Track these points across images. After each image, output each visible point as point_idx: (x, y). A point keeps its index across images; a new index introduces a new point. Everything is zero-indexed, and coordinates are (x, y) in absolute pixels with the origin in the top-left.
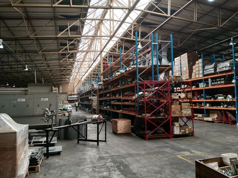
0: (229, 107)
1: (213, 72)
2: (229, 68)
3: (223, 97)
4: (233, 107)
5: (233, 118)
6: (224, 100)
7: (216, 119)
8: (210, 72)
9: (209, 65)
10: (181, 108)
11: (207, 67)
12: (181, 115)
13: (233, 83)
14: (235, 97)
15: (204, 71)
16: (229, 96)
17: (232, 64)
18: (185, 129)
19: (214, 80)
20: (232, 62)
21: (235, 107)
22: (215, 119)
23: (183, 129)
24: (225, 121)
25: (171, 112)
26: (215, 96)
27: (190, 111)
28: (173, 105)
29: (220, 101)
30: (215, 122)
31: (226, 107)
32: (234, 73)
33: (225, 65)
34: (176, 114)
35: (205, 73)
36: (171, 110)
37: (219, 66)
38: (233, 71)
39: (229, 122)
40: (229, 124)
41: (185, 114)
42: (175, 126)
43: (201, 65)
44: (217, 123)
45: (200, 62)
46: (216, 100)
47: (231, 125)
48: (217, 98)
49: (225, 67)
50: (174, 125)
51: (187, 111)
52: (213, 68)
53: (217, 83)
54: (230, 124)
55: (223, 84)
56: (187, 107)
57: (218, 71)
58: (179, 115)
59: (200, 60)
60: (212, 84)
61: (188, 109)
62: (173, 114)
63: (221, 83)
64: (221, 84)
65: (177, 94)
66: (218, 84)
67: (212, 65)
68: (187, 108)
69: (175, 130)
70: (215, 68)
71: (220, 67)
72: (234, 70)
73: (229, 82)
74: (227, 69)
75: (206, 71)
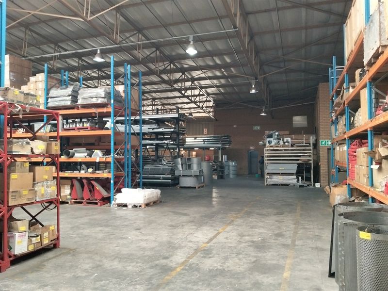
0: (97, 172)
1: (69, 103)
2: (103, 99)
3: (86, 154)
4: (106, 173)
5: (105, 194)
6: (88, 159)
7: (69, 197)
8: (62, 104)
9: (61, 89)
10: (34, 180)
11: (56, 92)
12: (32, 199)
13: (107, 129)
14: (110, 154)
15: (47, 99)
16: (97, 153)
17: (109, 93)
18: (40, 235)
19: (70, 121)
20: (108, 91)
21: (109, 172)
22: (66, 196)
23: (37, 236)
24: (89, 199)
25: (8, 192)
26: (69, 152)
27: (54, 186)
28: (14, 171)
29: (80, 160)
30: (68, 203)
31: (92, 173)
32: (110, 109)
33: (95, 94)
34: (20, 197)
35: (50, 105)
36: (8, 188)
37: (82, 94)
38: (109, 106)
39: (96, 200)
40: (96, 203)
41: (43, 195)
42: (17, 230)
43: (42, 86)
44: (71, 204)
45: (40, 79)
46: (72, 160)
47: (101, 205)
48: (73, 155)
49: (96, 97)
50: (12, 228)
51: (48, 187)
52: (69, 96)
53: (76, 126)
54: (99, 204)
55: (87, 128)
56: (46, 177)
57: (80, 102)
58: (29, 199)
59: (41, 77)
60: (65, 127)
61: (49, 183)
62: (14, 198)
63: (83, 126)
64: (83, 130)
65: (28, 143)
66: (78, 129)
67: (66, 90)
68: (47, 180)
69: (18, 243)
70: (74, 97)
71: (85, 95)
72: (112, 105)
73: (97, 126)
74: (100, 101)
75: (52, 99)
